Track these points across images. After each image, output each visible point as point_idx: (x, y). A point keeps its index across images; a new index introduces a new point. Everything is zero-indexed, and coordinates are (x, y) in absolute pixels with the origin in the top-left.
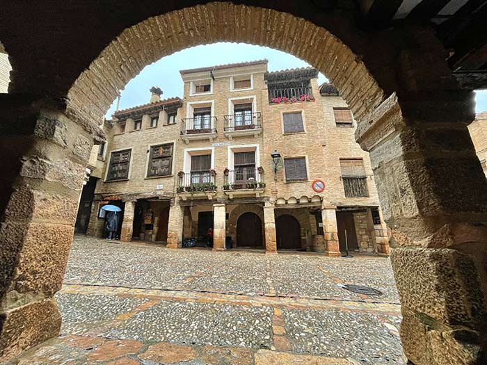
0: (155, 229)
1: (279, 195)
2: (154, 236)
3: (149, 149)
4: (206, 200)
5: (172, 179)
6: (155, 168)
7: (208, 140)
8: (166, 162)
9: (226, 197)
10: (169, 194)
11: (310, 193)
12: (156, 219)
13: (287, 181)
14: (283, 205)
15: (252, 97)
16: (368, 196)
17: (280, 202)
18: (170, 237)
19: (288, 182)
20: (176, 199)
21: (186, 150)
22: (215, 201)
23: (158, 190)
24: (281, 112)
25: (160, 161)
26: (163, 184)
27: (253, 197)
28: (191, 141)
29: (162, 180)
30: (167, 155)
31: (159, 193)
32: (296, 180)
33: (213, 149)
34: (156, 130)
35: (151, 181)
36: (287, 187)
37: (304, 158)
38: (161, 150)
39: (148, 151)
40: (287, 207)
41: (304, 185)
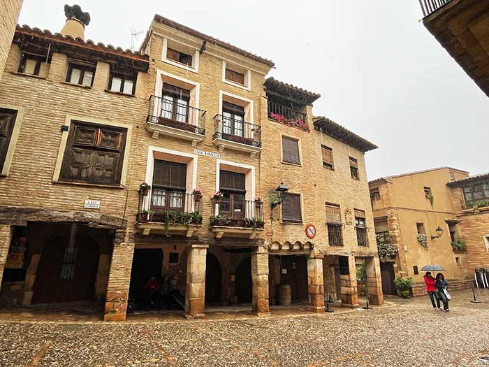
0: (30, 278)
1: (275, 238)
2: (29, 295)
3: (68, 124)
4: (182, 237)
5: (121, 195)
6: (79, 166)
7: (189, 142)
8: (107, 160)
9: (211, 235)
10: (113, 219)
11: (303, 239)
12: (35, 259)
13: (283, 221)
14: (276, 251)
15: (249, 100)
16: (342, 246)
17: (275, 247)
18: (113, 301)
19: (285, 223)
20: (128, 230)
21: (151, 149)
22: (195, 239)
23: (86, 210)
24: (281, 134)
25: (94, 154)
26: (100, 199)
27: (246, 238)
28: (162, 136)
29: (96, 193)
30: (111, 147)
31: (89, 215)
32: (292, 222)
33: (196, 158)
34: (87, 93)
35: (69, 189)
36: (283, 229)
37: (299, 195)
38: (100, 136)
39: (64, 129)
40: (280, 254)
41: (298, 228)
